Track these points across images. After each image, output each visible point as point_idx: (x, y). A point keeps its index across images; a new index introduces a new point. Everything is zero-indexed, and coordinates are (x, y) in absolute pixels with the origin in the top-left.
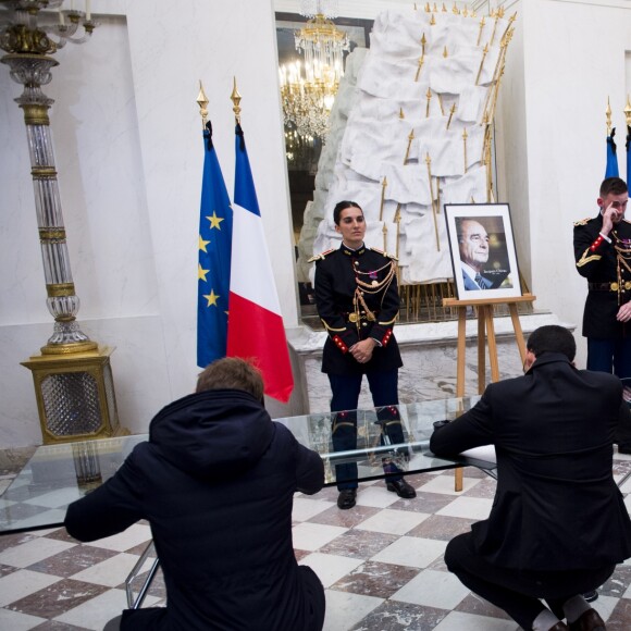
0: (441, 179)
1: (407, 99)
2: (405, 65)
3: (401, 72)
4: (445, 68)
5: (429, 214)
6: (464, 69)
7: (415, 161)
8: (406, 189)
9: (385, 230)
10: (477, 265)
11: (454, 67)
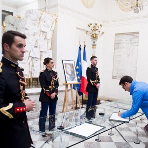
0: (42, 52)
1: (36, 31)
2: (36, 23)
3: (35, 25)
4: (44, 26)
5: (39, 60)
6: (48, 26)
7: (36, 47)
8: (34, 54)
9: (29, 64)
10: (69, 75)
11: (46, 25)
